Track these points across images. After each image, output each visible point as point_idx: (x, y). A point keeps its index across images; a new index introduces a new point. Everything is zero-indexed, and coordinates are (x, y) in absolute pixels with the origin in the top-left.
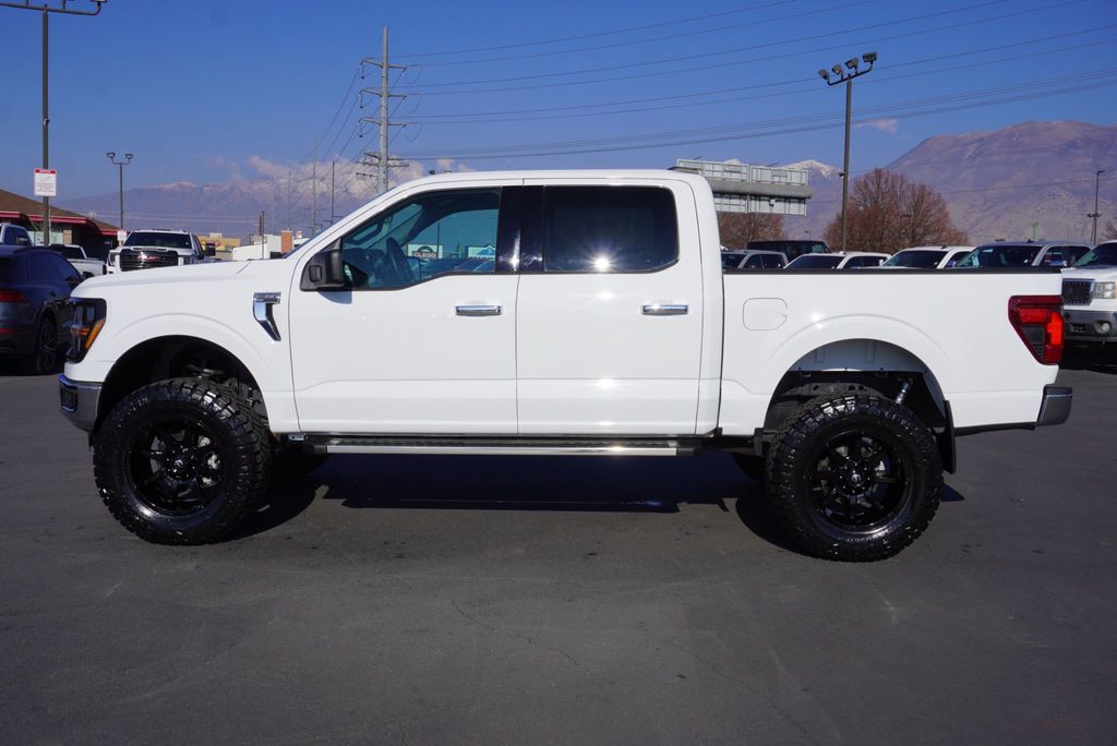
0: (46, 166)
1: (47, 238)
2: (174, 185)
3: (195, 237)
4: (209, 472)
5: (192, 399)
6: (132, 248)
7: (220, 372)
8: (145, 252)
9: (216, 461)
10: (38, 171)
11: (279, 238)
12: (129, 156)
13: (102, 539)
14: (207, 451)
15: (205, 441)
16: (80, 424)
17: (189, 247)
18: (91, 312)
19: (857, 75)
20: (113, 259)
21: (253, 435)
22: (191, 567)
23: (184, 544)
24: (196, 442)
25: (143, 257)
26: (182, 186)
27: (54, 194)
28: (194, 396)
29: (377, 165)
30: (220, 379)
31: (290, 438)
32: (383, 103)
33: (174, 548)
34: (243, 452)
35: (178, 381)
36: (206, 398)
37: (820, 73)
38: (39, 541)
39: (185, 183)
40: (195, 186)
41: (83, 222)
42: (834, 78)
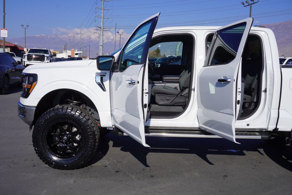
0: (4, 28)
1: (4, 50)
2: (39, 35)
3: (50, 51)
4: (76, 141)
5: (71, 114)
6: (31, 54)
7: (80, 102)
8: (34, 55)
9: (79, 137)
10: (2, 29)
11: (71, 51)
12: (28, 26)
13: (35, 166)
14: (75, 134)
15: (75, 129)
16: (27, 122)
17: (48, 53)
18: (31, 79)
19: (254, 3)
20: (25, 57)
21: (94, 128)
22: (72, 181)
23: (67, 169)
24: (72, 129)
25: (34, 56)
26: (42, 36)
27: (7, 36)
28: (72, 112)
29: (100, 30)
30: (79, 105)
31: (108, 129)
32: (102, 12)
33: (63, 171)
34: (91, 135)
35: (65, 106)
36: (77, 113)
37: (241, 3)
38: (10, 167)
39: (42, 35)
40: (45, 35)
41: (14, 46)
42: (246, 4)
